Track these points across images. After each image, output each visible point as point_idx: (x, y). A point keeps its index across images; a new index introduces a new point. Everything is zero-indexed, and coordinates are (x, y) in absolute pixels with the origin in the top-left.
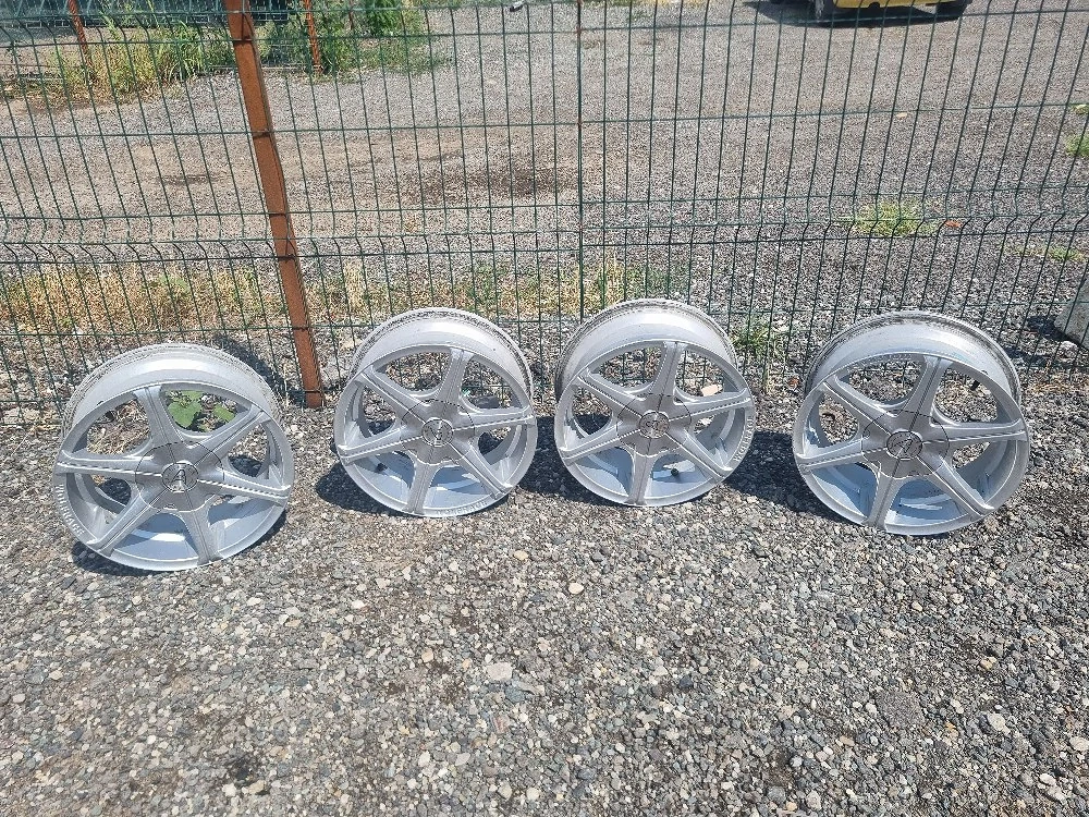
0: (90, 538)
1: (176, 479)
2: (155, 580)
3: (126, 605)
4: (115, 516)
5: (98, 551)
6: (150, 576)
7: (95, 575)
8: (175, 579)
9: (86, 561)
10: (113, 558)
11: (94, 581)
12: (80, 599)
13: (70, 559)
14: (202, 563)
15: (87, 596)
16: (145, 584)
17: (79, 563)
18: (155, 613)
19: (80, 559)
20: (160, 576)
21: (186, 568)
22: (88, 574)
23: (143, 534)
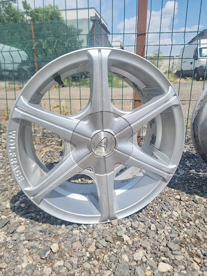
0: (27, 185)
1: (99, 145)
2: (68, 230)
3: (46, 251)
4: (45, 173)
5: (31, 198)
6: (63, 226)
7: (23, 219)
8: (83, 231)
9: (18, 208)
10: (42, 206)
11: (22, 224)
12: (9, 239)
13: (8, 206)
14: (103, 220)
15: (15, 237)
16: (60, 232)
17: (14, 209)
18: (72, 264)
19: (14, 207)
20: (70, 227)
21: (91, 222)
22: (19, 219)
23: (61, 191)
